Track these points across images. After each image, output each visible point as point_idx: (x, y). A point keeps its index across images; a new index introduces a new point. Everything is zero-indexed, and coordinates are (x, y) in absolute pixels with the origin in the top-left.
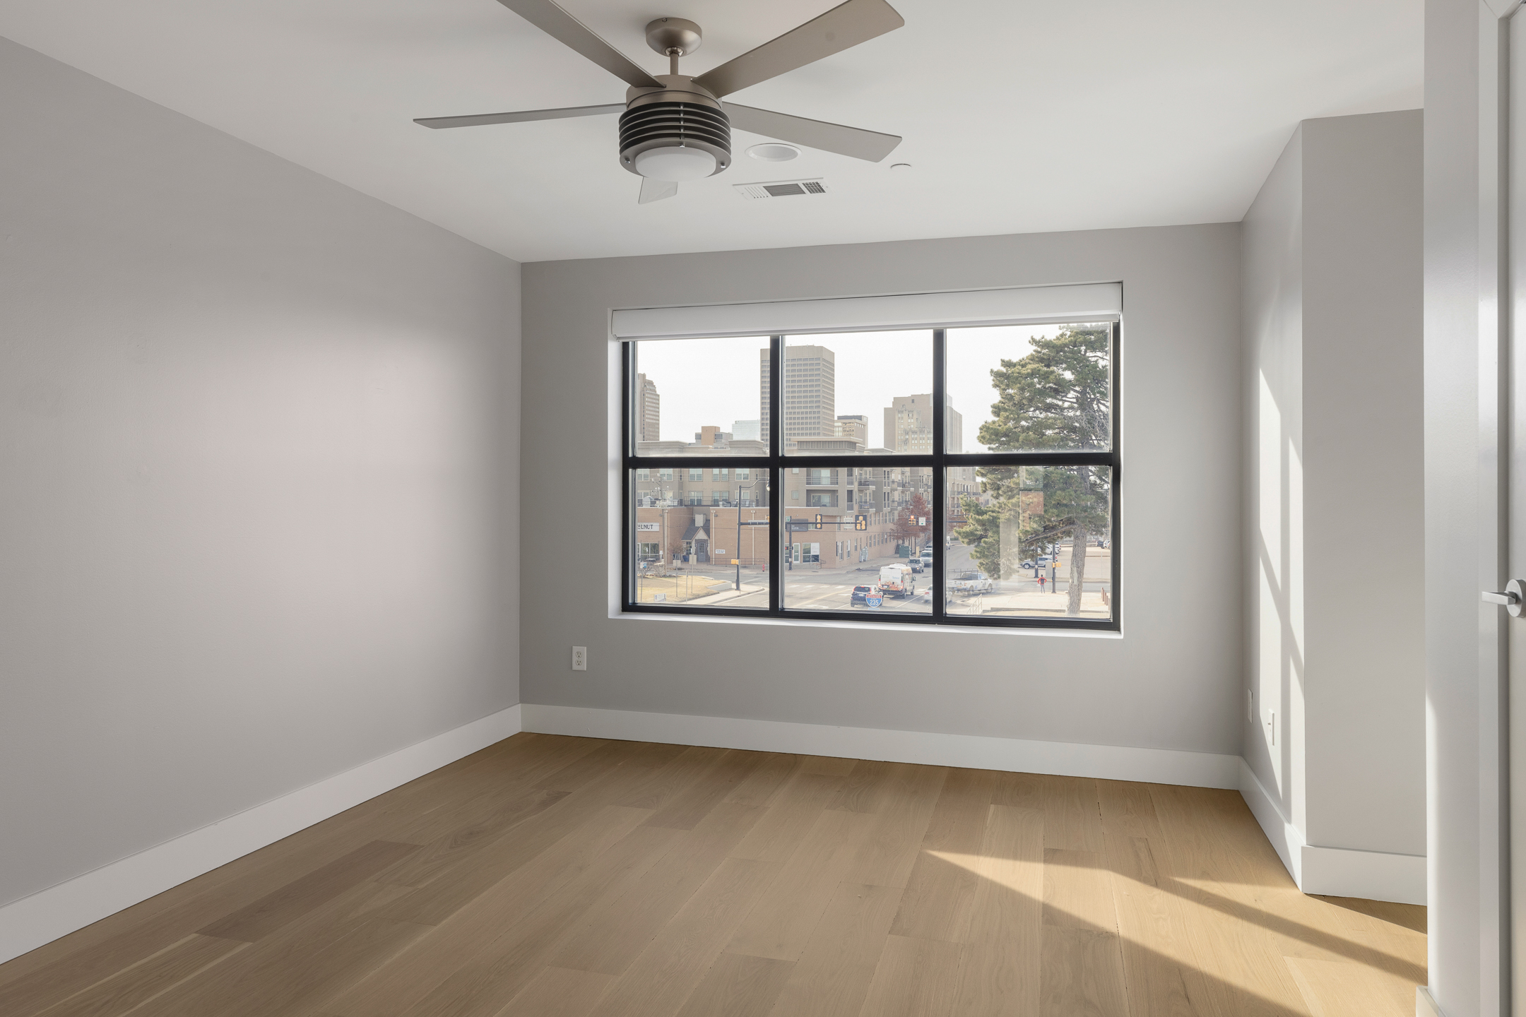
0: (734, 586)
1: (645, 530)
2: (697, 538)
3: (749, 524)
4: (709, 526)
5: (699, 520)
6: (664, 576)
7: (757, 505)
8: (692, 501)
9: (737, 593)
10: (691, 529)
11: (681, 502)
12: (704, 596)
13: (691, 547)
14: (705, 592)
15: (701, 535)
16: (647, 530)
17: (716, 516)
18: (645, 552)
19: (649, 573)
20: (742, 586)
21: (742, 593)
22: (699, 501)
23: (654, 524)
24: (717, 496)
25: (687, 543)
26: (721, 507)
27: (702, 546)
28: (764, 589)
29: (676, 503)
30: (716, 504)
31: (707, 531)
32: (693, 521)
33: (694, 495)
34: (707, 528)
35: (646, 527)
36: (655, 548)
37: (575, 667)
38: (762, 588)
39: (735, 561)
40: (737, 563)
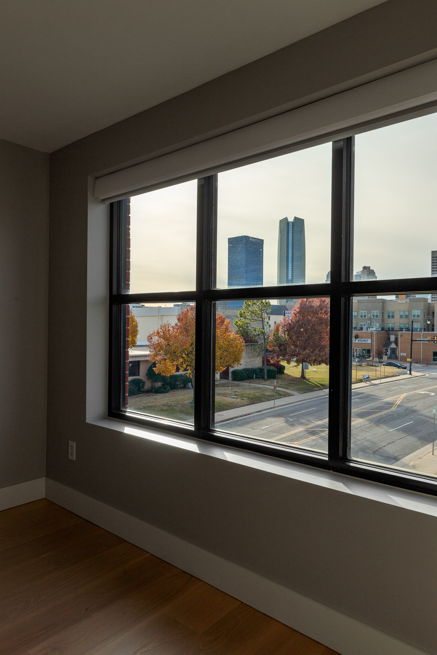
0: (408, 372)
1: (364, 342)
2: (391, 347)
3: (417, 341)
4: (397, 341)
5: (392, 338)
6: (371, 366)
7: (424, 331)
8: (389, 328)
9: (410, 376)
10: (387, 342)
11: (383, 329)
12: (391, 377)
13: (388, 351)
14: (392, 375)
15: (393, 346)
16: (365, 342)
17: (401, 336)
18: (363, 353)
19: (363, 364)
20: (412, 373)
21: (412, 376)
22: (393, 328)
23: (368, 340)
24: (402, 326)
25: (386, 349)
26: (404, 332)
27: (394, 351)
28: (425, 375)
29: (380, 329)
30: (401, 330)
31: (396, 344)
32: (389, 338)
33: (390, 326)
34: (396, 342)
35: (364, 341)
36: (369, 351)
37: (70, 457)
38: (424, 374)
39: (409, 360)
40: (410, 361)
